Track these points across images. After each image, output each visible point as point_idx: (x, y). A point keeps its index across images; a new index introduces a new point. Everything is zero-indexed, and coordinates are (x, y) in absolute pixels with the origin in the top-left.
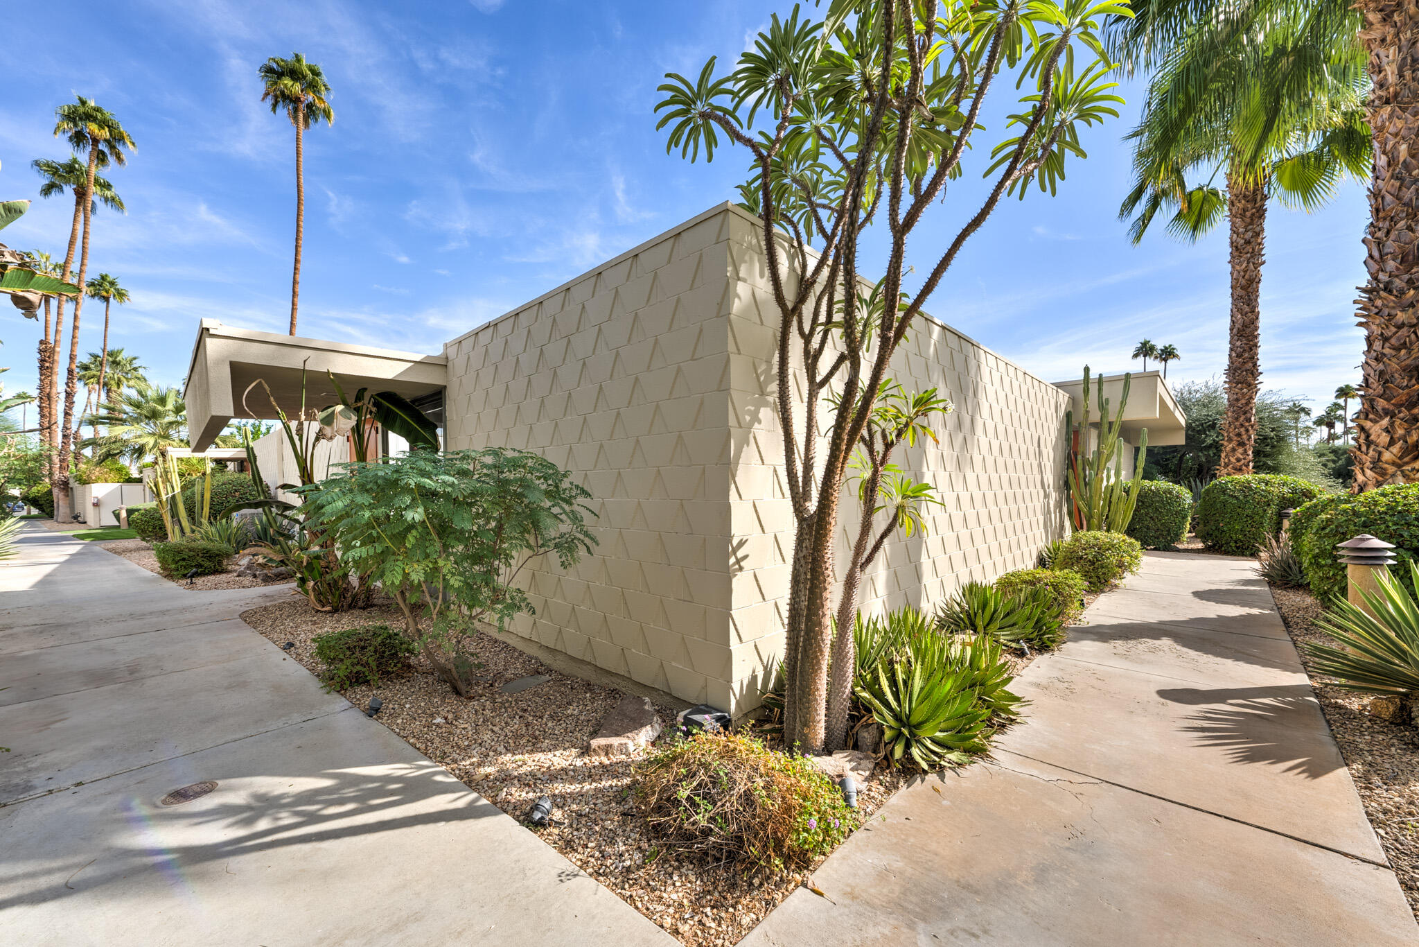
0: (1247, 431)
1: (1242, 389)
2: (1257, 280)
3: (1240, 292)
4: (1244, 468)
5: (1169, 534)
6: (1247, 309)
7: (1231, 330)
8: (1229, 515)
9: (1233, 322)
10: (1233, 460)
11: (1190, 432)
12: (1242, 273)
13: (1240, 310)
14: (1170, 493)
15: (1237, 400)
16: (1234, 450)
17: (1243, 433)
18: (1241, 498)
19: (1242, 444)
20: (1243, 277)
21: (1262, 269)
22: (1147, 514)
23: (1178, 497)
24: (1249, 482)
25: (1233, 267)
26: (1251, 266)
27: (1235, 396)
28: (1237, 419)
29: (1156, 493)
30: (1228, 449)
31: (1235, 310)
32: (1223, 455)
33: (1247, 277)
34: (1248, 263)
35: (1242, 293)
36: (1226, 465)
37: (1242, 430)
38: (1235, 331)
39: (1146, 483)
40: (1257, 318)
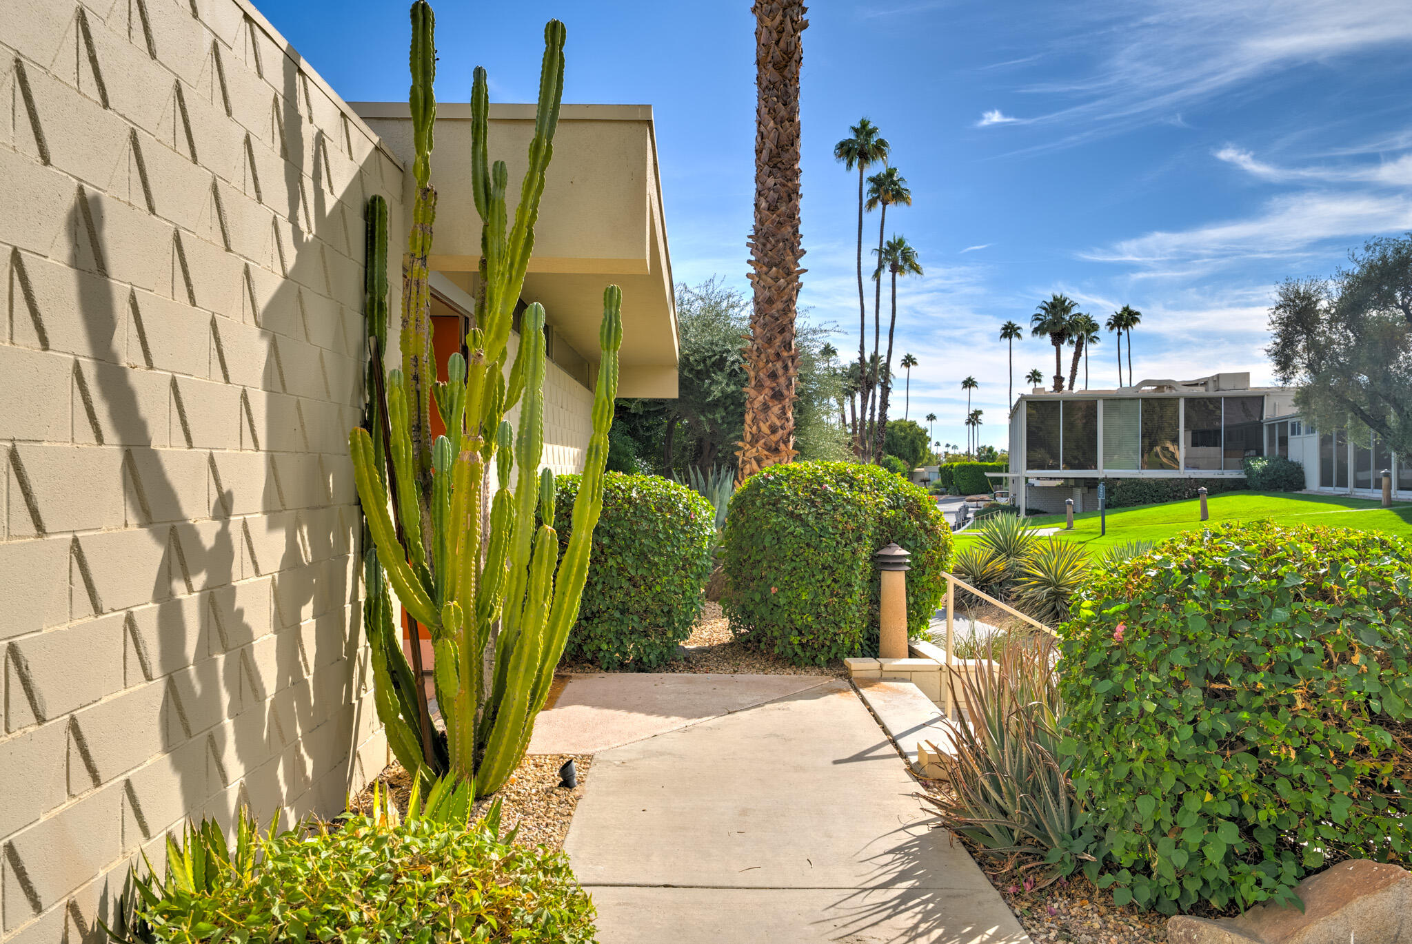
0: (786, 368)
1: (776, 279)
2: (796, 57)
3: (771, 74)
4: (782, 446)
5: (670, 623)
6: (783, 112)
7: (759, 152)
8: (787, 567)
9: (762, 135)
10: (765, 428)
11: (686, 373)
12: (775, 35)
13: (772, 112)
14: (672, 508)
15: (770, 301)
16: (766, 408)
17: (780, 372)
18: (811, 520)
19: (777, 396)
20: (777, 43)
21: (803, 34)
22: (621, 570)
23: (688, 521)
24: (819, 480)
25: (761, 20)
26: (789, 26)
27: (767, 293)
28: (770, 341)
29: (640, 508)
30: (757, 405)
31: (764, 110)
32: (748, 418)
33: (782, 44)
34: (784, 16)
35: (776, 77)
36: (755, 440)
37: (779, 365)
38: (765, 154)
39: (618, 478)
40: (798, 136)
